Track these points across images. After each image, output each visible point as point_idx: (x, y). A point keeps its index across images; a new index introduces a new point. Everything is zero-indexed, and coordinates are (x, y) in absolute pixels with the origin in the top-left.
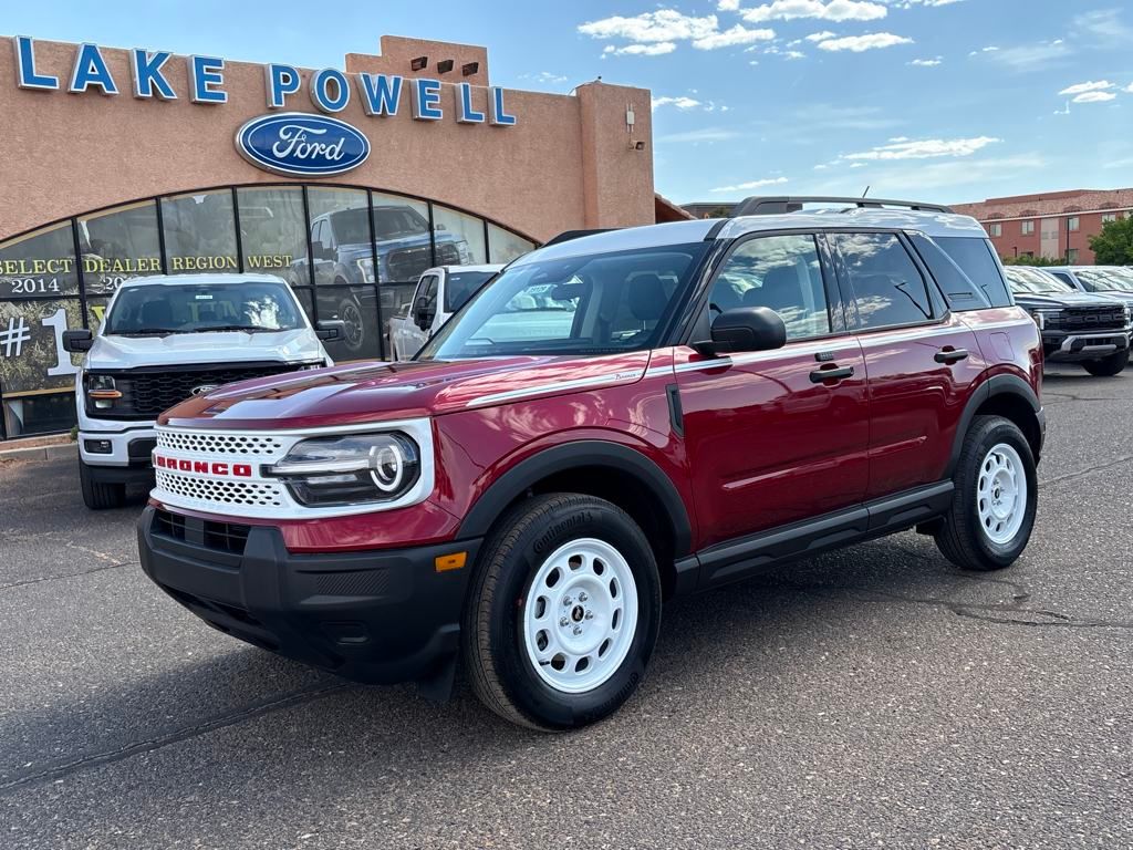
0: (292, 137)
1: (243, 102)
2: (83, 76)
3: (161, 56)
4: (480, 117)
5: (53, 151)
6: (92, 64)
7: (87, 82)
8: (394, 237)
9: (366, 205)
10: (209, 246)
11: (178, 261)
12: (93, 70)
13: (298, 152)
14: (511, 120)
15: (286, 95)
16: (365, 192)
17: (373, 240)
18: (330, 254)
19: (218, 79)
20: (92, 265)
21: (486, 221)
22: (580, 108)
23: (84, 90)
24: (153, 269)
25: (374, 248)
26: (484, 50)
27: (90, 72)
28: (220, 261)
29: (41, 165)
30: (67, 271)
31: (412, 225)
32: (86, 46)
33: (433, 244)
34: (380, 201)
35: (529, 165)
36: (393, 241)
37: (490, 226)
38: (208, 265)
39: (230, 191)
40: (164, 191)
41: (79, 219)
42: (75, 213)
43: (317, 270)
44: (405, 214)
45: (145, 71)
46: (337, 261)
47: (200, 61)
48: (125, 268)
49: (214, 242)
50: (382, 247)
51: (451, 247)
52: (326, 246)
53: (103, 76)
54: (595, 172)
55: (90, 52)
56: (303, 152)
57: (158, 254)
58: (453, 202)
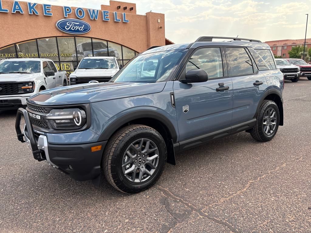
0: (70, 25)
1: (57, 16)
2: (15, 9)
3: (35, 4)
4: (120, 20)
5: (9, 28)
6: (17, 6)
7: (16, 11)
8: (98, 49)
9: (91, 42)
10: (50, 51)
11: (42, 54)
12: (17, 8)
13: (72, 28)
14: (128, 21)
15: (68, 14)
16: (90, 38)
17: (93, 50)
18: (82, 53)
19: (50, 10)
20: (20, 55)
21: (122, 45)
22: (147, 18)
23: (15, 12)
24: (36, 56)
25: (93, 52)
26: (135, 4)
27: (16, 8)
28: (53, 55)
29: (6, 31)
30: (14, 56)
31: (103, 47)
32: (15, 2)
33: (108, 51)
34: (94, 41)
35: (133, 32)
36: (98, 50)
37: (123, 47)
38: (50, 56)
39: (55, 38)
40: (38, 38)
41: (16, 44)
42: (15, 43)
43: (79, 57)
44: (101, 44)
45: (31, 8)
46: (83, 55)
47: (45, 5)
48: (29, 56)
49: (52, 50)
50: (95, 52)
51: (113, 52)
52: (81, 51)
53: (20, 9)
54: (150, 34)
55: (16, 3)
56: (73, 28)
57: (37, 53)
58: (113, 41)
